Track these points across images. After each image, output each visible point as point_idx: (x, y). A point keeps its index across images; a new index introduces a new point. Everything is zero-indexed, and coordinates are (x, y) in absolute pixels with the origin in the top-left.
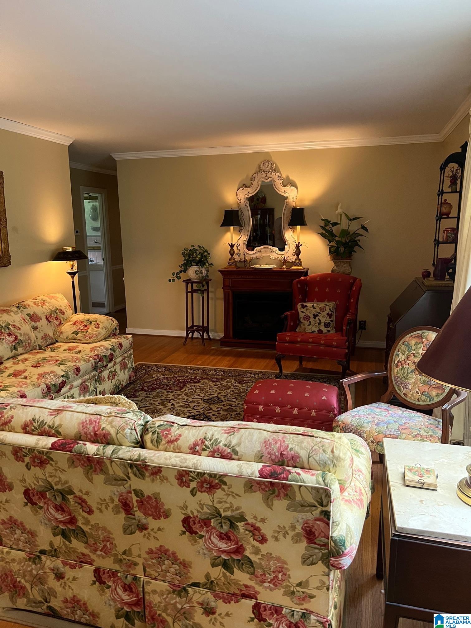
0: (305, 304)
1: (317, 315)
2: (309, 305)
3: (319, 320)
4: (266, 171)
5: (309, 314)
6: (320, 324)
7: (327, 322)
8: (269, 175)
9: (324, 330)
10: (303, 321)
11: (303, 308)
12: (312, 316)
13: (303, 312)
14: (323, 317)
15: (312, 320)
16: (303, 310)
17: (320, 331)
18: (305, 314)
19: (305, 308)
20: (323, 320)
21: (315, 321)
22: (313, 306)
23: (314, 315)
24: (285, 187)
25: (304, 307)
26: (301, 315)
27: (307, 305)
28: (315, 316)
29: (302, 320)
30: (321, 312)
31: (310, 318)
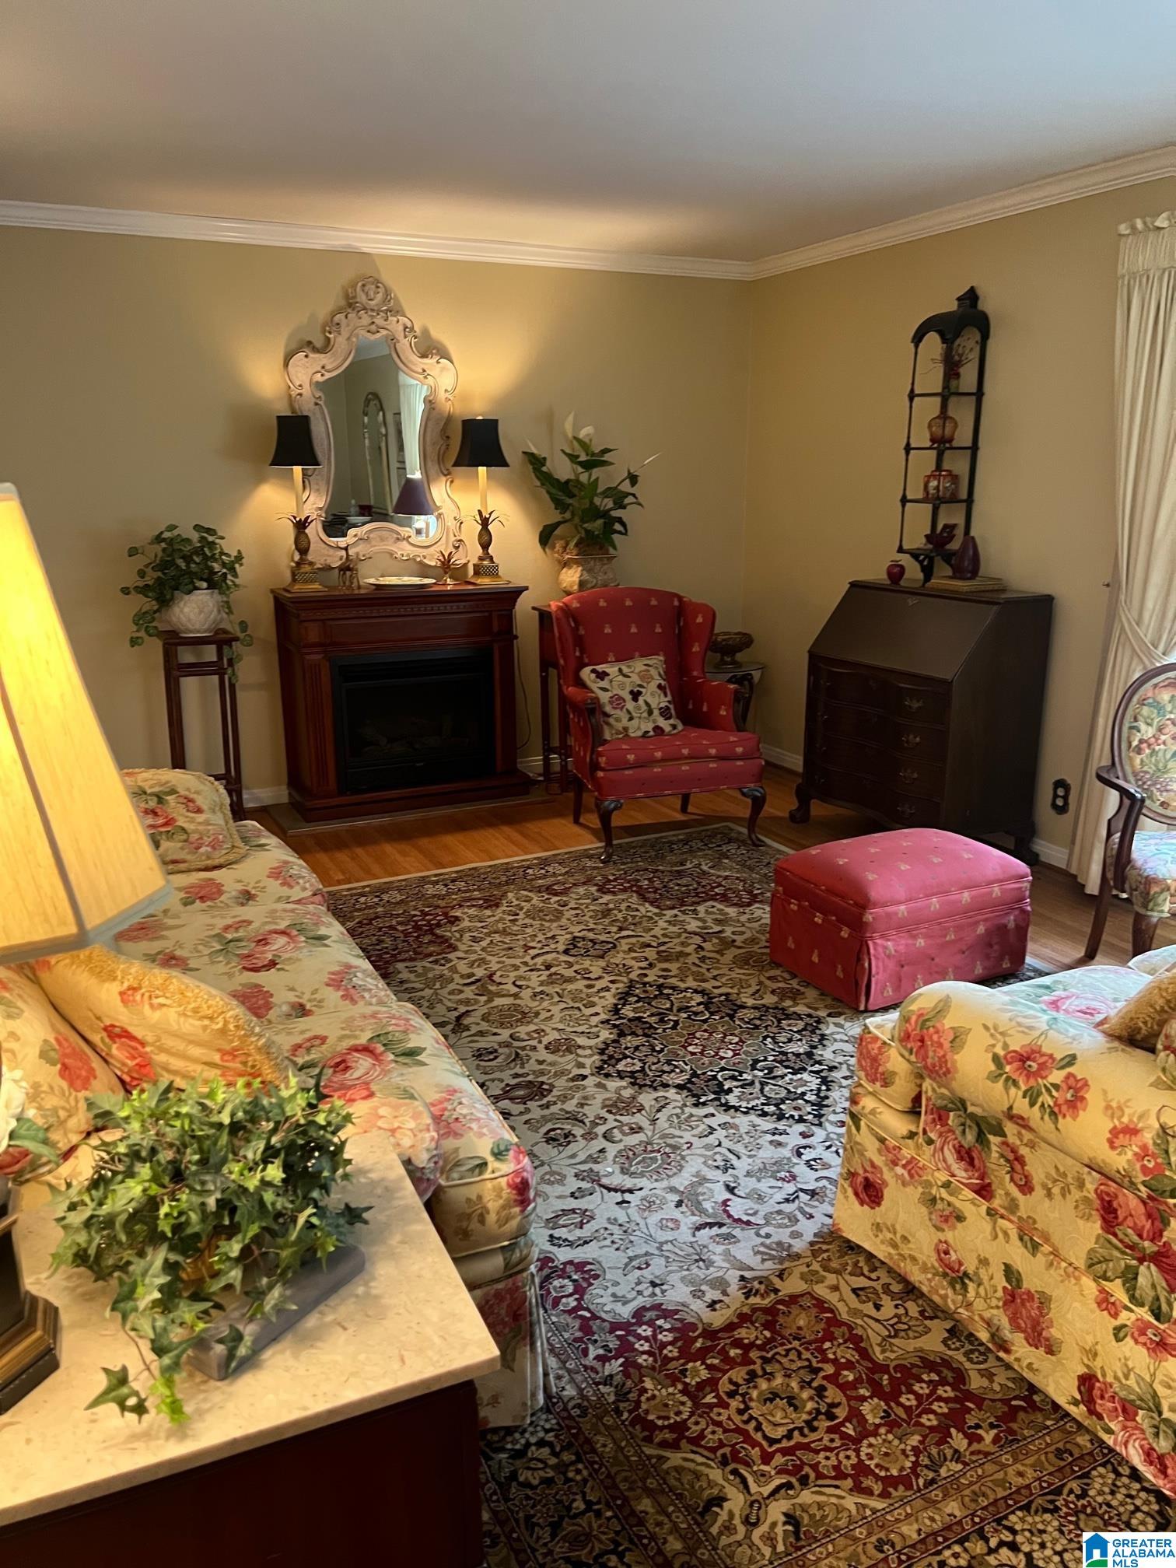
0: (600, 668)
1: (640, 693)
2: (612, 669)
3: (647, 703)
4: (372, 310)
5: (621, 693)
6: (650, 712)
7: (663, 705)
8: (379, 321)
9: (665, 725)
10: (612, 712)
11: (602, 680)
12: (628, 697)
13: (605, 690)
14: (653, 694)
15: (630, 705)
16: (603, 684)
17: (658, 730)
18: (610, 694)
19: (607, 678)
20: (654, 703)
21: (639, 708)
22: (620, 670)
23: (632, 692)
24: (425, 360)
25: (602, 676)
26: (604, 697)
27: (607, 670)
28: (635, 695)
29: (608, 709)
30: (645, 684)
31: (624, 701)
